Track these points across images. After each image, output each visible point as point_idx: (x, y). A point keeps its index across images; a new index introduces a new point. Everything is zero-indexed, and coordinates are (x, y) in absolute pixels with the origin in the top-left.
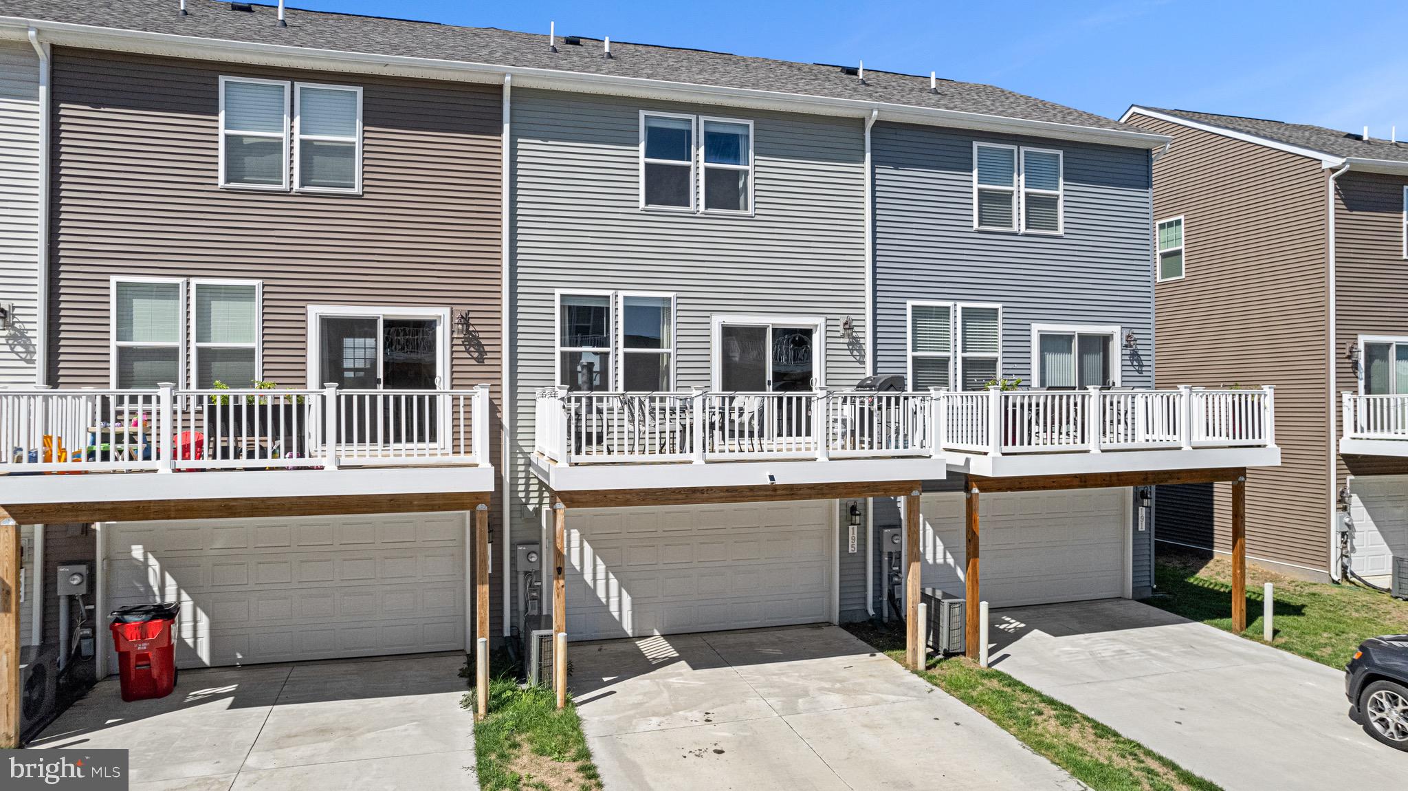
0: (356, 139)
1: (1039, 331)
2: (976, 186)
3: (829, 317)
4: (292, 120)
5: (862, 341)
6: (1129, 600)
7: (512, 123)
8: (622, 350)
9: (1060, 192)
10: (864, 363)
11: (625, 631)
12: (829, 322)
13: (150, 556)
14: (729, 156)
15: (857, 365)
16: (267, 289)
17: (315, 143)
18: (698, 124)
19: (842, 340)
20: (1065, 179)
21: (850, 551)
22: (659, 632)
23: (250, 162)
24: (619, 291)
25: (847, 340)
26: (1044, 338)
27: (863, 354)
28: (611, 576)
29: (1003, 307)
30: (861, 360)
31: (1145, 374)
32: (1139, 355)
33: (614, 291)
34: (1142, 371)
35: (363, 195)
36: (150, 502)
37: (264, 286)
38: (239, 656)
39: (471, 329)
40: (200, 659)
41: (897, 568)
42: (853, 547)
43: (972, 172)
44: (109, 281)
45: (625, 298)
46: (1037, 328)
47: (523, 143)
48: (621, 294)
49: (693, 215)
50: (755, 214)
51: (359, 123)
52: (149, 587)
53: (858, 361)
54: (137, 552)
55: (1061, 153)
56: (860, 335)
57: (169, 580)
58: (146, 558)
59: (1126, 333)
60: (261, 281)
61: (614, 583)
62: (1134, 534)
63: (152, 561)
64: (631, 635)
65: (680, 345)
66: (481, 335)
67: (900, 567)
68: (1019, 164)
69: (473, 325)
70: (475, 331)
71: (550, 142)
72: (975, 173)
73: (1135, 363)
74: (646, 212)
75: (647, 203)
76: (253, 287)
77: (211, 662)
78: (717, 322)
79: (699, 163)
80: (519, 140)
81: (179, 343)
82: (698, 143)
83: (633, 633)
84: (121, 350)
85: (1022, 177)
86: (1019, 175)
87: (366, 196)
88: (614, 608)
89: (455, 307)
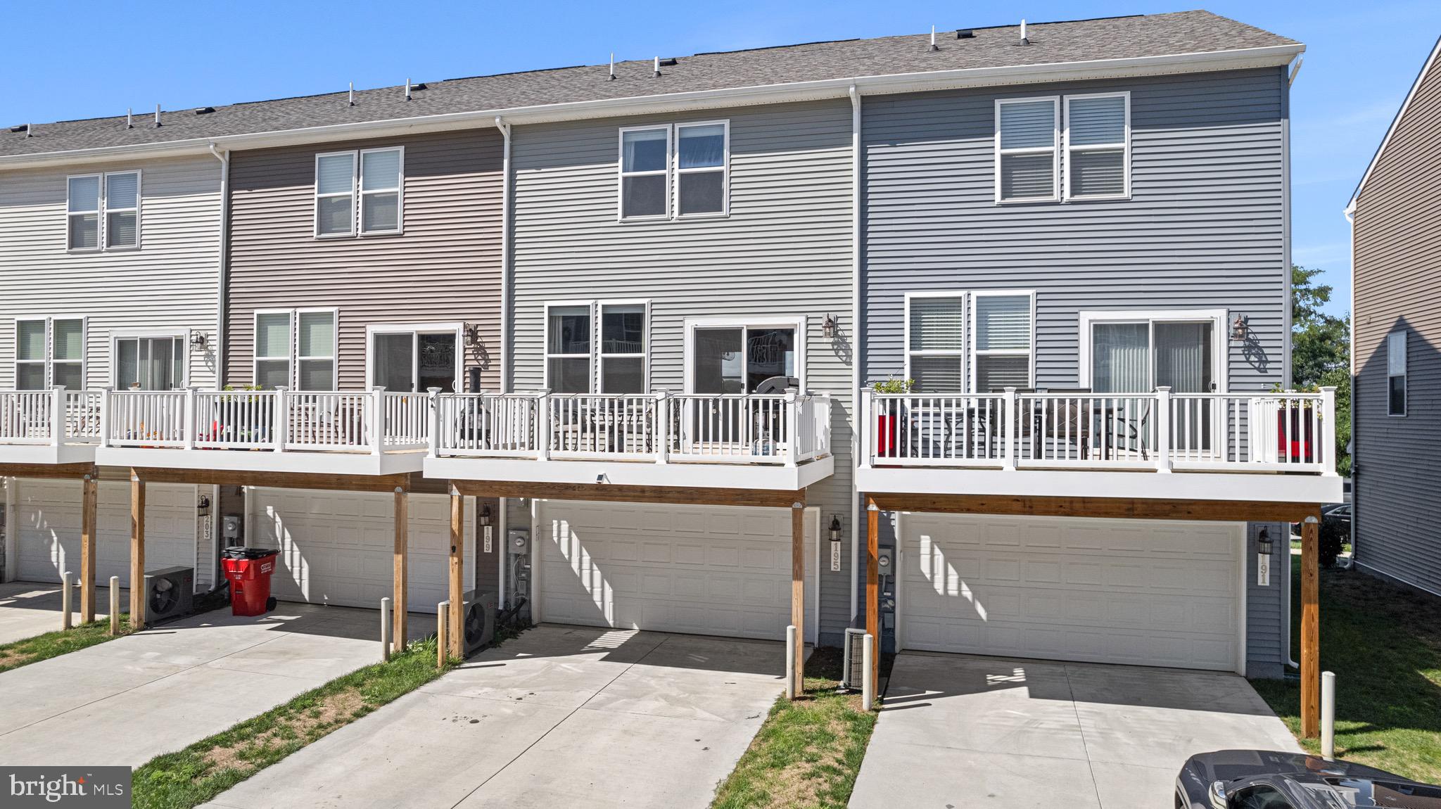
0: (398, 189)
1: (1090, 321)
2: (998, 152)
3: (810, 315)
4: (358, 180)
5: (849, 340)
6: (1241, 676)
7: (511, 158)
8: (600, 355)
9: (1126, 145)
10: (850, 363)
11: (607, 621)
12: (810, 321)
13: (277, 515)
14: (703, 160)
15: (844, 366)
16: (342, 314)
17: (376, 196)
18: (673, 133)
19: (825, 340)
20: (1133, 127)
21: (832, 569)
22: (638, 626)
23: (336, 216)
24: (599, 301)
25: (831, 340)
26: (1100, 330)
27: (850, 354)
28: (595, 567)
29: (1037, 294)
30: (848, 360)
31: (1270, 372)
32: (1260, 348)
33: (594, 301)
34: (1265, 368)
35: (404, 234)
36: (201, 470)
37: (340, 311)
38: (326, 598)
39: (479, 340)
40: (304, 596)
41: (889, 594)
42: (836, 565)
43: (994, 136)
44: (253, 313)
45: (604, 306)
46: (1087, 319)
47: (521, 174)
48: (601, 303)
49: (667, 222)
50: (730, 214)
51: (401, 176)
52: (276, 538)
53: (845, 362)
54: (270, 511)
55: (1127, 95)
56: (847, 333)
57: (287, 535)
58: (274, 516)
59: (1234, 317)
60: (337, 308)
61: (597, 574)
62: (1248, 590)
63: (278, 519)
64: (612, 625)
65: (654, 350)
66: (487, 345)
67: (893, 593)
68: (1062, 117)
69: (480, 337)
70: (482, 342)
71: (543, 170)
72: (998, 136)
73: (1253, 358)
74: (624, 224)
75: (625, 215)
76: (332, 313)
77: (310, 600)
78: (690, 324)
79: (673, 170)
80: (518, 172)
81: (289, 358)
82: (673, 150)
83: (614, 623)
84: (259, 363)
85: (1067, 133)
86: (1062, 131)
87: (406, 235)
88: (597, 598)
89: (467, 322)
